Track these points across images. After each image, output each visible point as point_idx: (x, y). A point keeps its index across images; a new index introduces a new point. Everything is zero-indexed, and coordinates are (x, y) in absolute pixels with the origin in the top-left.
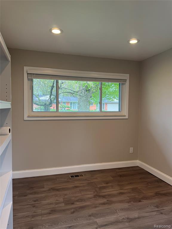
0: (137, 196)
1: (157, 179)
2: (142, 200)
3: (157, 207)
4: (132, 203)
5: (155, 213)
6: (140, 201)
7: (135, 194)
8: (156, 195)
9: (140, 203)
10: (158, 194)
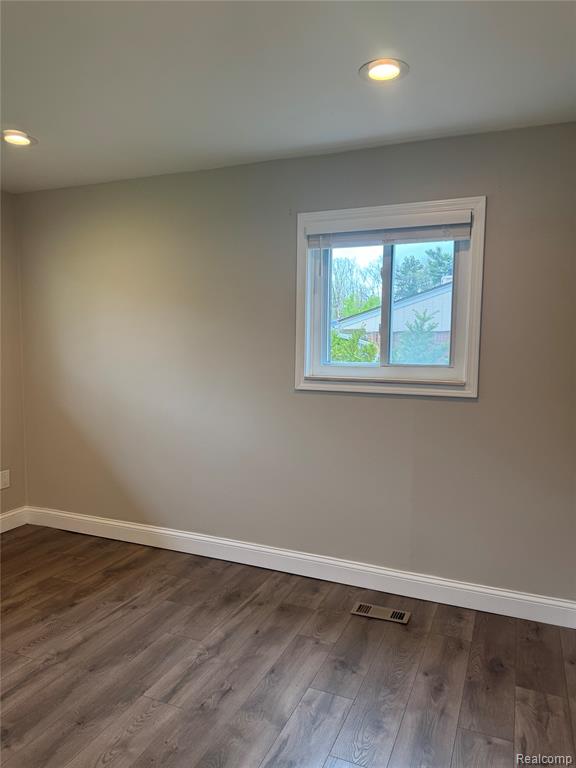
0: (59, 598)
1: (93, 539)
2: (76, 601)
3: (120, 599)
4: (53, 616)
5: (119, 614)
6: (73, 605)
7: (52, 596)
8: (109, 576)
9: (76, 608)
10: (110, 574)
